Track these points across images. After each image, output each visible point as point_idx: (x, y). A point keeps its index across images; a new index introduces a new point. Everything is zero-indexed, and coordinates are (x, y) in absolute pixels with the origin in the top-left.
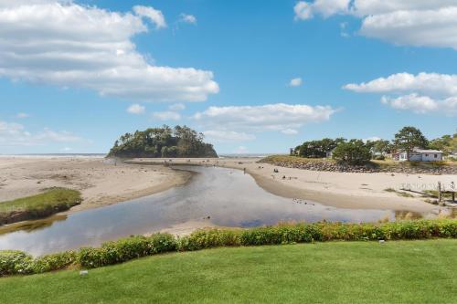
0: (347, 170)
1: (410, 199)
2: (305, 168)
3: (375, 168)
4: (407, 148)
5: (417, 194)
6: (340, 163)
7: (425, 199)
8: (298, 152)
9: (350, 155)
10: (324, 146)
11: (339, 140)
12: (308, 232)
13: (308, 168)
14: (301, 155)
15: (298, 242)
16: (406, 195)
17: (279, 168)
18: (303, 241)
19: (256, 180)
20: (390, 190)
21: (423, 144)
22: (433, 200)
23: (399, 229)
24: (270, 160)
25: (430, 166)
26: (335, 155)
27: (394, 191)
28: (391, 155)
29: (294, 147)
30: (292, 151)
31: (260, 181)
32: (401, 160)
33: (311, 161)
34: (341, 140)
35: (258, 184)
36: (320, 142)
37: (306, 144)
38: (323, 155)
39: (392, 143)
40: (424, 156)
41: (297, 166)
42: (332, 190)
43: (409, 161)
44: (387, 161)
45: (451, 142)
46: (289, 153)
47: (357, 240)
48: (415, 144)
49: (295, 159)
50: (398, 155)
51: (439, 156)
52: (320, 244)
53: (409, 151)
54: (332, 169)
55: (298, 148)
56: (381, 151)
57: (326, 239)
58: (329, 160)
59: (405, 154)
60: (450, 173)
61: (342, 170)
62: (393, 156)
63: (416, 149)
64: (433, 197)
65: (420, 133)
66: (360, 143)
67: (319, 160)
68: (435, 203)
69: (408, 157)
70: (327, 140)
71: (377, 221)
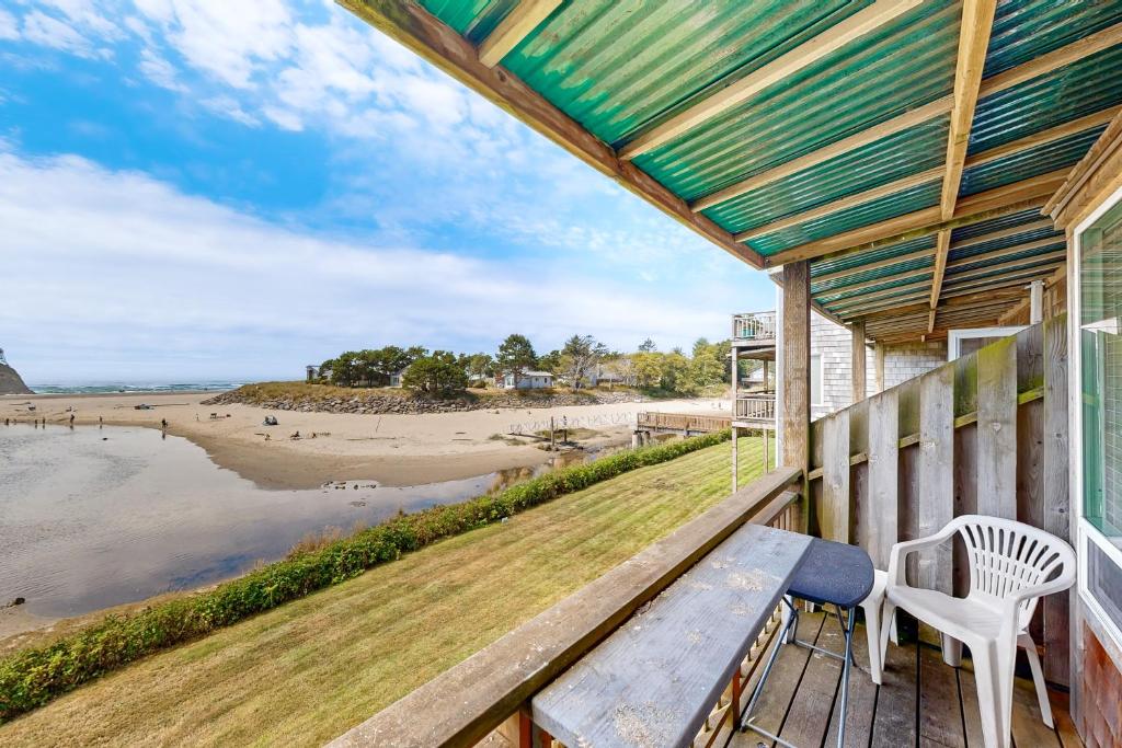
0: (430, 410)
1: (521, 447)
2: (346, 410)
3: (474, 402)
4: (515, 366)
5: (527, 439)
6: (418, 396)
7: (538, 444)
8: (329, 374)
9: (434, 379)
10: (385, 361)
11: (414, 351)
12: (388, 539)
13: (354, 409)
14: (336, 380)
15: (369, 567)
16: (516, 443)
17: (279, 414)
18: (380, 561)
19: (209, 451)
20: (496, 438)
21: (534, 363)
22: (546, 444)
23: (523, 495)
24: (250, 394)
25: (541, 395)
26: (408, 380)
27: (502, 438)
28: (494, 380)
29: (318, 362)
30: (311, 372)
31: (220, 452)
32: (507, 387)
33: (359, 394)
34: (417, 351)
35: (215, 460)
36: (378, 355)
37: (347, 358)
38: (384, 380)
39: (495, 360)
40: (534, 380)
41: (326, 406)
42: (407, 451)
43: (516, 388)
44: (490, 390)
45: (560, 361)
46: (304, 376)
47: (471, 529)
48: (525, 363)
49: (320, 390)
50: (503, 379)
51: (549, 380)
52: (412, 557)
53: (517, 374)
54: (403, 409)
55: (327, 365)
56: (480, 373)
57: (422, 543)
58: (396, 390)
59: (512, 377)
60: (560, 405)
61: (421, 410)
62: (497, 381)
63: (525, 370)
64: (546, 440)
65: (530, 346)
66: (450, 357)
67: (376, 392)
68: (549, 449)
69: (516, 382)
70: (392, 351)
71: (484, 493)
